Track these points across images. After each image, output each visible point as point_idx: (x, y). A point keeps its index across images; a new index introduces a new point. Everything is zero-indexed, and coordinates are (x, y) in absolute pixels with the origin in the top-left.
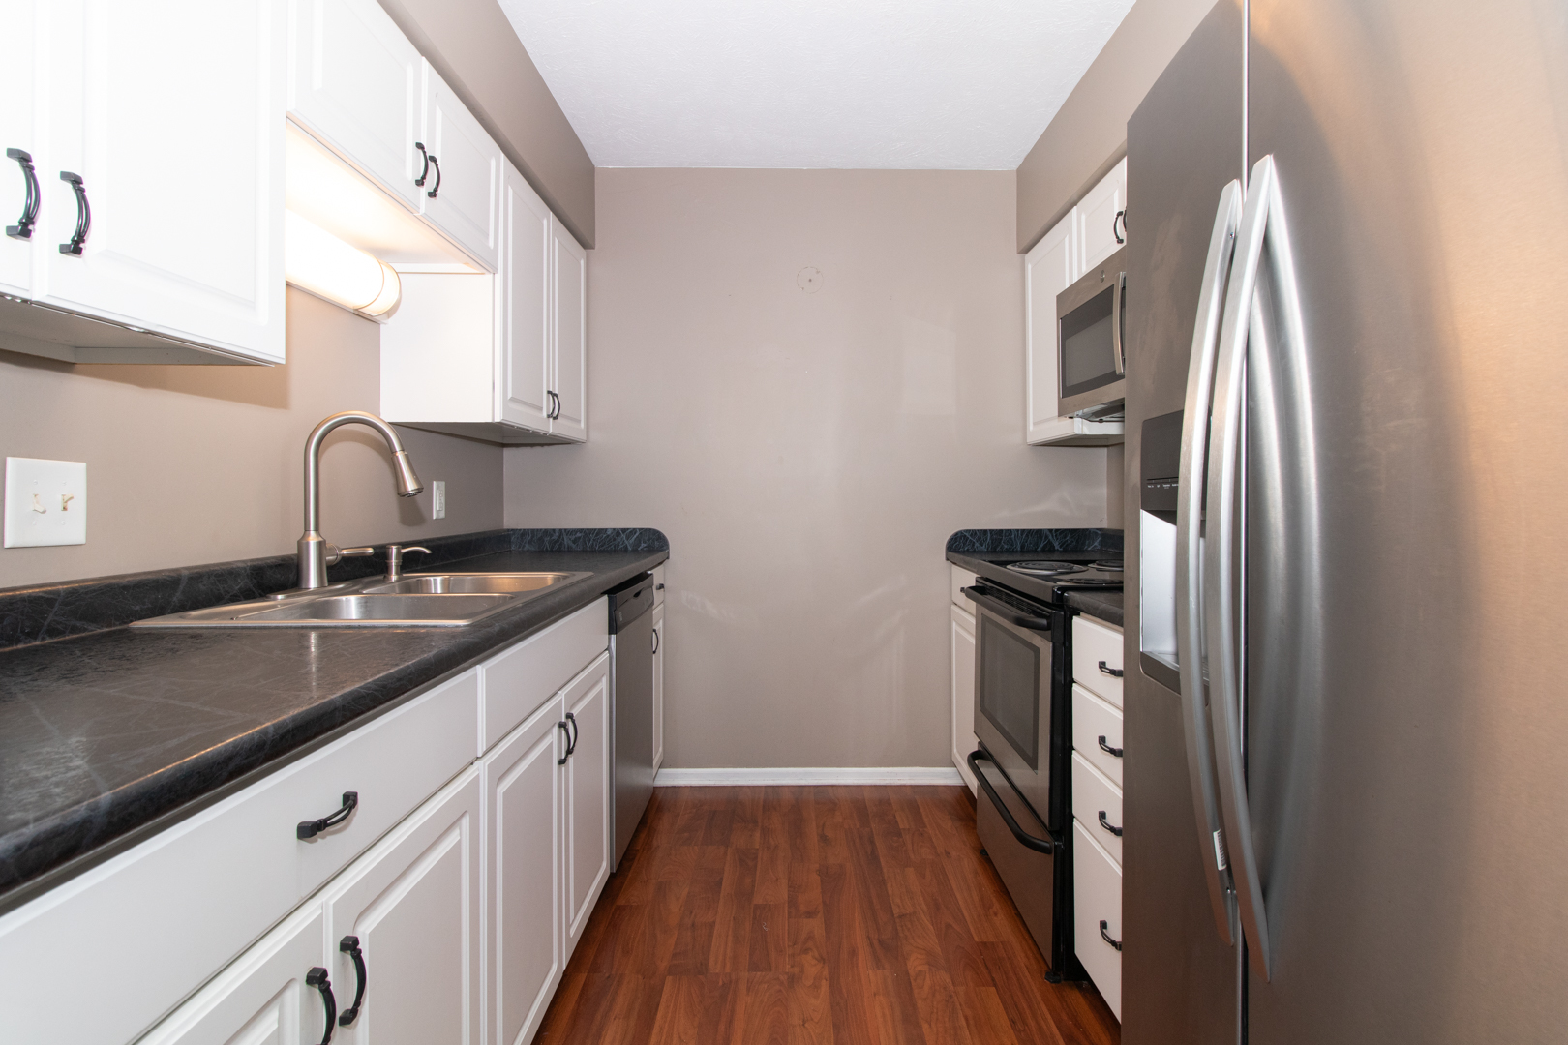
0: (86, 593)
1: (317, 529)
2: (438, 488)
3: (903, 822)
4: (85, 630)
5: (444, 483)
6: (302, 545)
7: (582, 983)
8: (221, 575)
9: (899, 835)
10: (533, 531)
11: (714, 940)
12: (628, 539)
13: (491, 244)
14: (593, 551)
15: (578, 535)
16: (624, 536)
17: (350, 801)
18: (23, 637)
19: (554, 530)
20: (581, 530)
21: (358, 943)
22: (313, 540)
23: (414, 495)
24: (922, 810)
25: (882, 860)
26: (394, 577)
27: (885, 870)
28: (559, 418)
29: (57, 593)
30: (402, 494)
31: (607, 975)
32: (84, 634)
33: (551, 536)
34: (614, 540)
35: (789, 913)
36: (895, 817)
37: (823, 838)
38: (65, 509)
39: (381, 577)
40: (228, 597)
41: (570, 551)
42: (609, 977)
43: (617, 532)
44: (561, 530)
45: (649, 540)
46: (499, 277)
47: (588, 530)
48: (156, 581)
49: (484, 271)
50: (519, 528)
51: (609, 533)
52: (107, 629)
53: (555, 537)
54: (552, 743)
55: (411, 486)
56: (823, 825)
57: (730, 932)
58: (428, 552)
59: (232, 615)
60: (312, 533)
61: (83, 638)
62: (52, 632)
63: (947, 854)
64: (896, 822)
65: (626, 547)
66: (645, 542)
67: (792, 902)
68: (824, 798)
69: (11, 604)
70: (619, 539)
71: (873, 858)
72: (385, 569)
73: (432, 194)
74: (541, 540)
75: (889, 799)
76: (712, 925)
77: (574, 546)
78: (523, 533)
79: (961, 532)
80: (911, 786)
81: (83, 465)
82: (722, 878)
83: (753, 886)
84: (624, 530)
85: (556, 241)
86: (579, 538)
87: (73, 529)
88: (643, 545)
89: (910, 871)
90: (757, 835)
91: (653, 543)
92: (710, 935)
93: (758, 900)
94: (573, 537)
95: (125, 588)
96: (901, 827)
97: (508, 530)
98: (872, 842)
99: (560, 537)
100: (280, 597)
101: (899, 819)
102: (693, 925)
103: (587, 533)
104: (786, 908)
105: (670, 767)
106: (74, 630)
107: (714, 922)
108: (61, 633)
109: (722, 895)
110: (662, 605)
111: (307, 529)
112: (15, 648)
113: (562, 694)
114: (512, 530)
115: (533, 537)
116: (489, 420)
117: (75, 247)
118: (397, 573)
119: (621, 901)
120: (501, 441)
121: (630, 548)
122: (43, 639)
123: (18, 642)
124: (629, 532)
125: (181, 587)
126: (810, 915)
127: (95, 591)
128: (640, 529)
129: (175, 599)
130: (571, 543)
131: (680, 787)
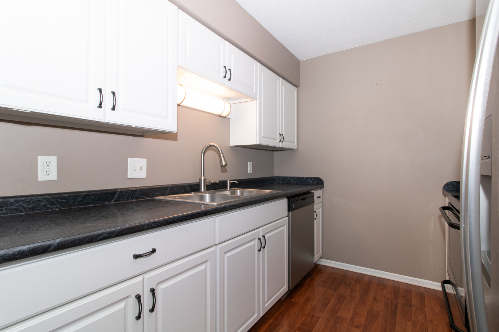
0: (144, 190)
1: (204, 176)
2: (249, 164)
3: (414, 302)
4: (144, 198)
5: (251, 163)
6: (201, 180)
7: (270, 323)
8: (180, 187)
9: (410, 307)
10: (282, 177)
11: (317, 324)
12: (310, 180)
13: (254, 91)
14: (299, 184)
15: (295, 179)
16: (309, 179)
17: (154, 251)
18: (130, 199)
19: (288, 177)
20: (296, 177)
21: (154, 291)
22: (203, 178)
23: (225, 166)
24: (426, 299)
25: (398, 315)
26: (228, 189)
27: (397, 319)
28: (284, 142)
29: (138, 189)
30: (222, 166)
31: (279, 323)
32: (144, 199)
33: (287, 179)
34: (306, 181)
35: (349, 323)
36: (411, 299)
37: (375, 299)
38: (141, 170)
39: (225, 189)
40: (182, 192)
41: (293, 184)
42: (279, 324)
43: (307, 178)
44: (290, 177)
45: (317, 181)
46: (258, 101)
47: (298, 177)
48: (162, 187)
49: (253, 99)
50: (279, 176)
51: (304, 178)
52: (149, 198)
53: (288, 179)
54: (255, 244)
55: (224, 164)
56: (377, 294)
57: (324, 323)
58: (237, 182)
59: (174, 197)
60: (203, 176)
61: (144, 200)
62: (136, 198)
63: (432, 321)
64: (411, 301)
65: (310, 183)
66: (316, 182)
67: (352, 320)
68: (382, 283)
69: (127, 191)
70: (307, 181)
71: (394, 313)
72: (226, 187)
73: (230, 80)
74: (284, 180)
75: (411, 291)
76: (319, 318)
77: (294, 182)
78: (279, 178)
79: (451, 182)
80: (424, 288)
81: (146, 159)
82: (329, 303)
83: (339, 309)
84: (309, 178)
85: (283, 87)
86: (295, 180)
87: (143, 174)
88: (315, 183)
89: (409, 324)
90: (349, 290)
91: (318, 183)
92: (317, 321)
93: (339, 314)
94: (294, 179)
95: (154, 189)
96: (413, 303)
97: (275, 177)
98: (396, 306)
99: (290, 179)
100: (193, 193)
101: (413, 300)
102: (313, 316)
103: (298, 178)
104: (349, 321)
105: (325, 259)
106: (142, 198)
107: (320, 317)
108: (139, 199)
109: (327, 308)
110: (321, 203)
111: (201, 176)
112: (128, 201)
113: (261, 229)
114: (277, 177)
115: (282, 179)
116: (255, 144)
117: (114, 109)
118: (229, 188)
119: (293, 300)
120: (273, 150)
121: (311, 184)
122: (134, 200)
123: (129, 200)
124: (311, 178)
125: (169, 189)
126: (357, 327)
127: (147, 189)
128: (314, 177)
129: (167, 192)
130: (293, 181)
131: (328, 266)
